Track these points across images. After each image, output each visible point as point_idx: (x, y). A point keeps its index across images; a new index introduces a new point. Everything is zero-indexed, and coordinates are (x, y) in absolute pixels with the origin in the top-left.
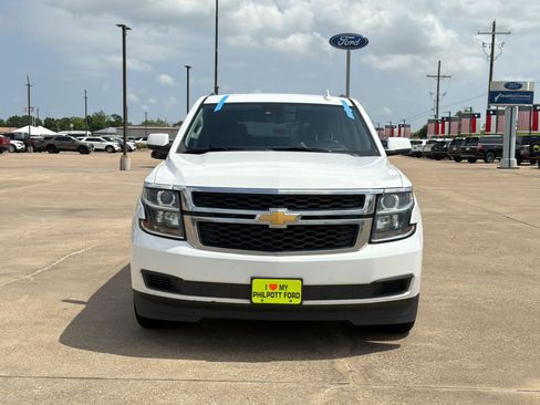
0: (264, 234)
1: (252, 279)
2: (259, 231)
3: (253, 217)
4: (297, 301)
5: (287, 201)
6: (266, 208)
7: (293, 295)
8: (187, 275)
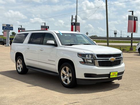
0: (110, 63)
1: (110, 73)
2: (109, 62)
3: (108, 59)
4: (116, 76)
5: (113, 56)
6: (110, 57)
7: (116, 75)
8: (98, 73)
